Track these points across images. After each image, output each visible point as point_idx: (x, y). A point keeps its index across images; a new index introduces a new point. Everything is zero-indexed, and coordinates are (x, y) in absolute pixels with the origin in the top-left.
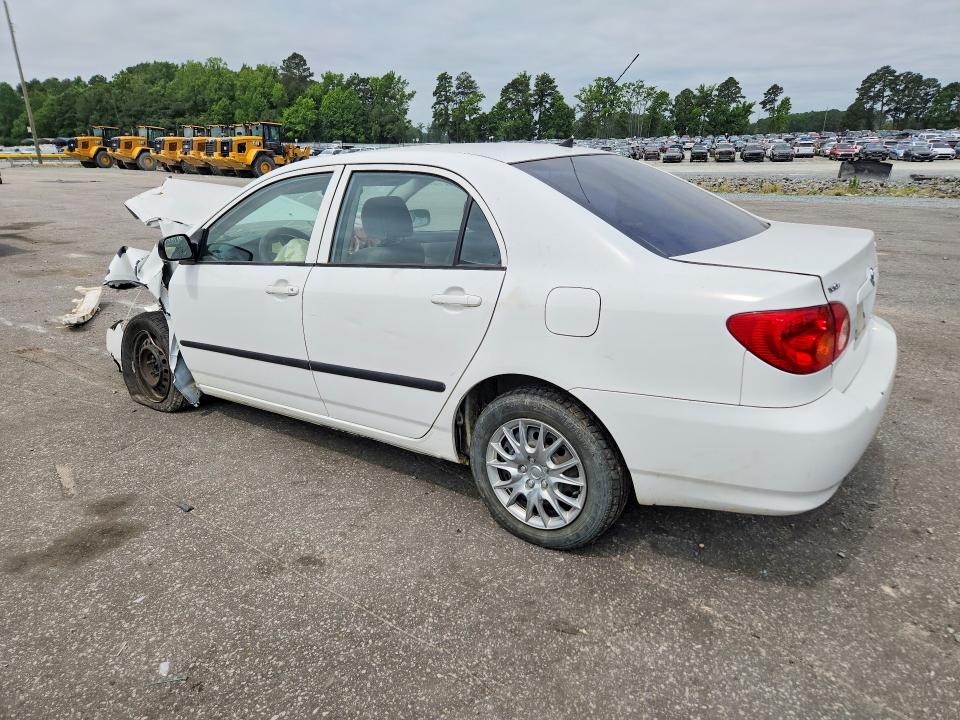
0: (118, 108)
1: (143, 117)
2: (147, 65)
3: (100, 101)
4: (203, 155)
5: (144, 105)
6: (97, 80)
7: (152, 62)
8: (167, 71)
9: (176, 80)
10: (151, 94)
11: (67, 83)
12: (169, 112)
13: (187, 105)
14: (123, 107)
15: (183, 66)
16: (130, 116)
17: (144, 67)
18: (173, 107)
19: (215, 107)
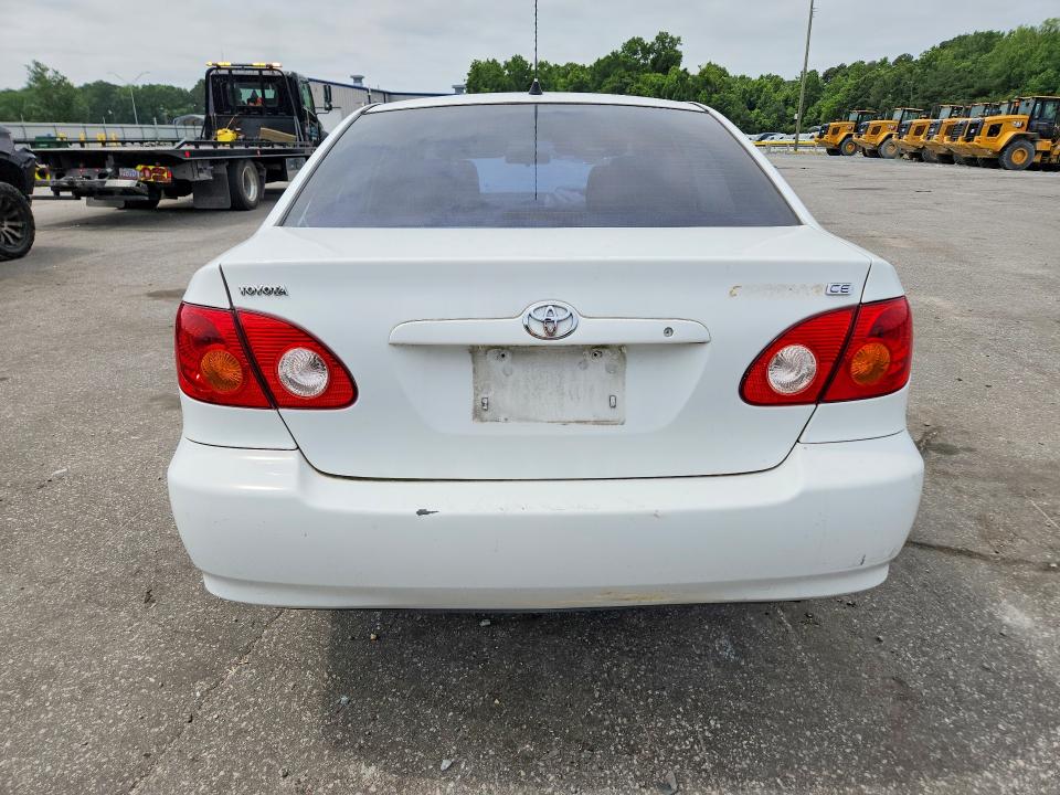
0: (914, 89)
1: (939, 99)
2: (965, 37)
3: (898, 83)
4: (946, 140)
5: (944, 85)
6: (904, 60)
7: (972, 33)
8: (988, 41)
9: (994, 51)
10: (957, 71)
11: (873, 65)
12: (972, 91)
13: (998, 81)
14: (921, 87)
15: (1010, 35)
16: (924, 98)
17: (961, 40)
18: (977, 86)
19: (1033, 81)
